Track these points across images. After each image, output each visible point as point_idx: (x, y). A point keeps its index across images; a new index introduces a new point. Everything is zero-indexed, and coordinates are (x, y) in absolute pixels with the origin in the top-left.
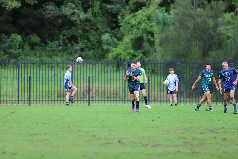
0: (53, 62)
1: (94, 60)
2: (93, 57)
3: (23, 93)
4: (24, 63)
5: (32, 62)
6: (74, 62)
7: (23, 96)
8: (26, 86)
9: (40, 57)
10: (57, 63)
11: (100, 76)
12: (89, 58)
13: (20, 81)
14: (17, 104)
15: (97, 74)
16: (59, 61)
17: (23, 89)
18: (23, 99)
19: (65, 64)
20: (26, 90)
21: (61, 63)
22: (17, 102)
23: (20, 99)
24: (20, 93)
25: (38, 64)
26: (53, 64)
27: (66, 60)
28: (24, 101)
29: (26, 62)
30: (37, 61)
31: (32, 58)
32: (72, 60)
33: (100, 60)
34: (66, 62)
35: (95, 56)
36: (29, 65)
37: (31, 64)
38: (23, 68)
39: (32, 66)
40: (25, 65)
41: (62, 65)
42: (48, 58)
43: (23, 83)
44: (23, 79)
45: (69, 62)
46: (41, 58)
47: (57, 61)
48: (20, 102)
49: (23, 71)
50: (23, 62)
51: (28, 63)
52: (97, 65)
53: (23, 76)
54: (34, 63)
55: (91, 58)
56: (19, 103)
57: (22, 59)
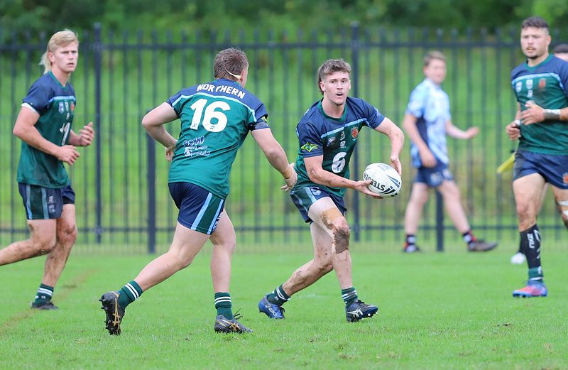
0: (263, 40)
1: (462, 31)
2: (457, 15)
3: (119, 192)
4: (124, 49)
5: (163, 40)
6: (362, 40)
7: (119, 206)
8: (134, 158)
9: (199, 15)
10: (284, 47)
11: (491, 107)
12: (436, 23)
13: (105, 135)
14: (92, 247)
15: (477, 96)
16: (292, 36)
17: (119, 174)
18: (119, 223)
19: (321, 52)
20: (134, 176)
21: (303, 46)
22: (92, 236)
23: (106, 222)
24: (106, 191)
25: (189, 52)
26: (264, 53)
27: (326, 31)
28: (127, 230)
29: (133, 41)
30: (185, 38)
31: (162, 23)
32: (356, 32)
33: (492, 31)
34: (323, 39)
35: (466, 12)
36: (147, 56)
37: (158, 53)
38: (118, 74)
39: (163, 64)
40: (131, 59)
41: (306, 55)
42: (240, 22)
43: (118, 144)
44: (118, 125)
45: (338, 40)
46: (207, 20)
47: (282, 37)
48: (106, 236)
49: (119, 86)
50: (119, 41)
51: (140, 47)
52: (477, 53)
53: (118, 111)
54: (170, 49)
55: (446, 22)
56: (99, 239)
57: (114, 27)
